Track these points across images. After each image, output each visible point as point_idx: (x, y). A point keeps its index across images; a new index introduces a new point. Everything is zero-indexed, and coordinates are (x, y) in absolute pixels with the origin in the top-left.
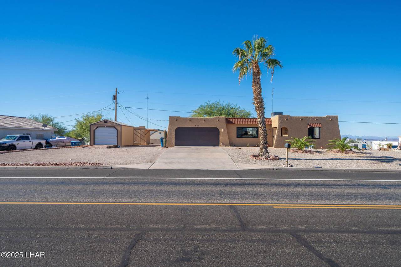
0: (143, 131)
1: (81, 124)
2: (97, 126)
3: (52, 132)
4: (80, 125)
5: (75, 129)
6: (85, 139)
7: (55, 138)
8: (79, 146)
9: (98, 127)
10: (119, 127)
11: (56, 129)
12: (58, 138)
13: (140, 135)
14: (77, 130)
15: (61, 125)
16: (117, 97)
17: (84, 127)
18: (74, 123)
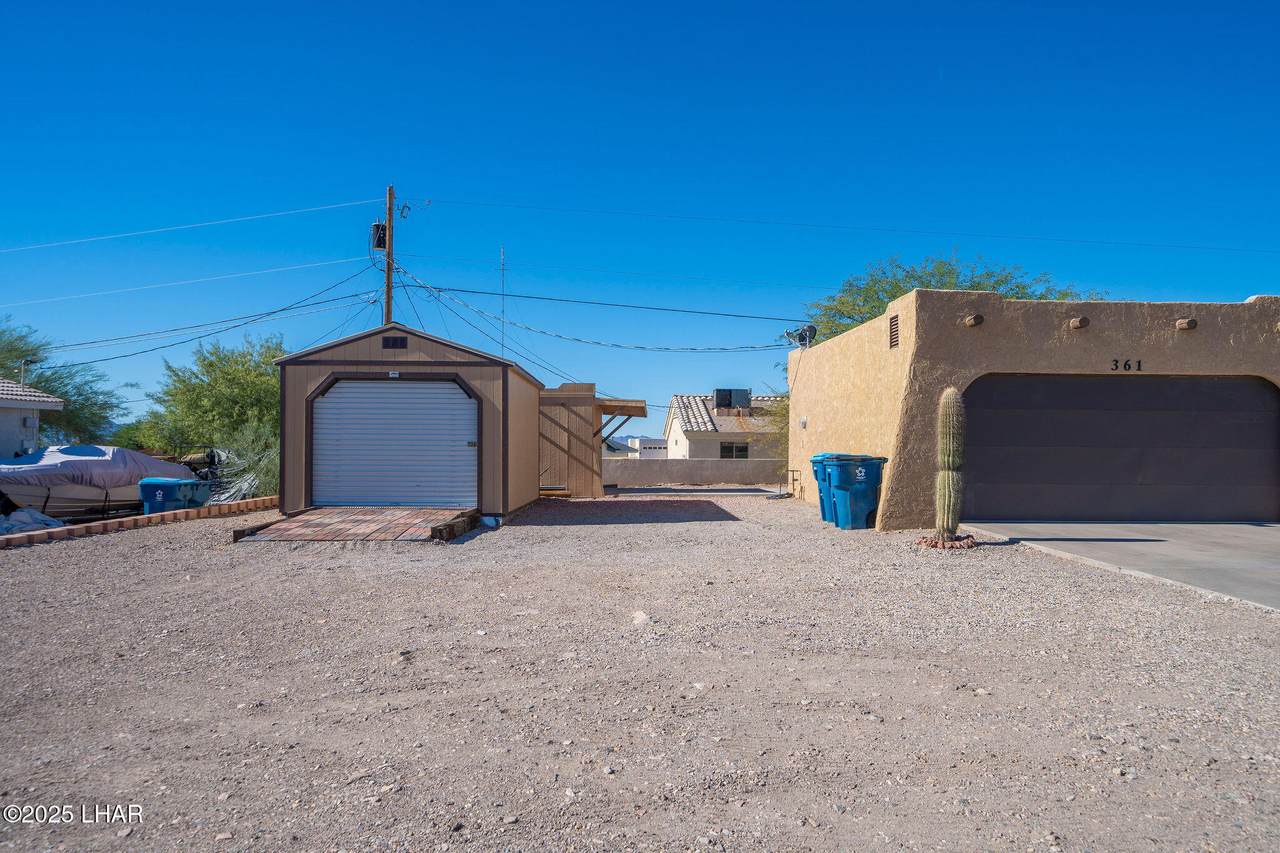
0: (581, 410)
1: (190, 389)
2: (328, 370)
3: (25, 421)
4: (186, 392)
5: (160, 409)
6: (223, 455)
7: (39, 454)
8: (193, 511)
9: (337, 380)
10: (494, 379)
11: (52, 401)
12: (53, 457)
13: (563, 439)
14: (172, 412)
15: (86, 383)
16: (391, 236)
17: (205, 402)
18: (159, 383)
